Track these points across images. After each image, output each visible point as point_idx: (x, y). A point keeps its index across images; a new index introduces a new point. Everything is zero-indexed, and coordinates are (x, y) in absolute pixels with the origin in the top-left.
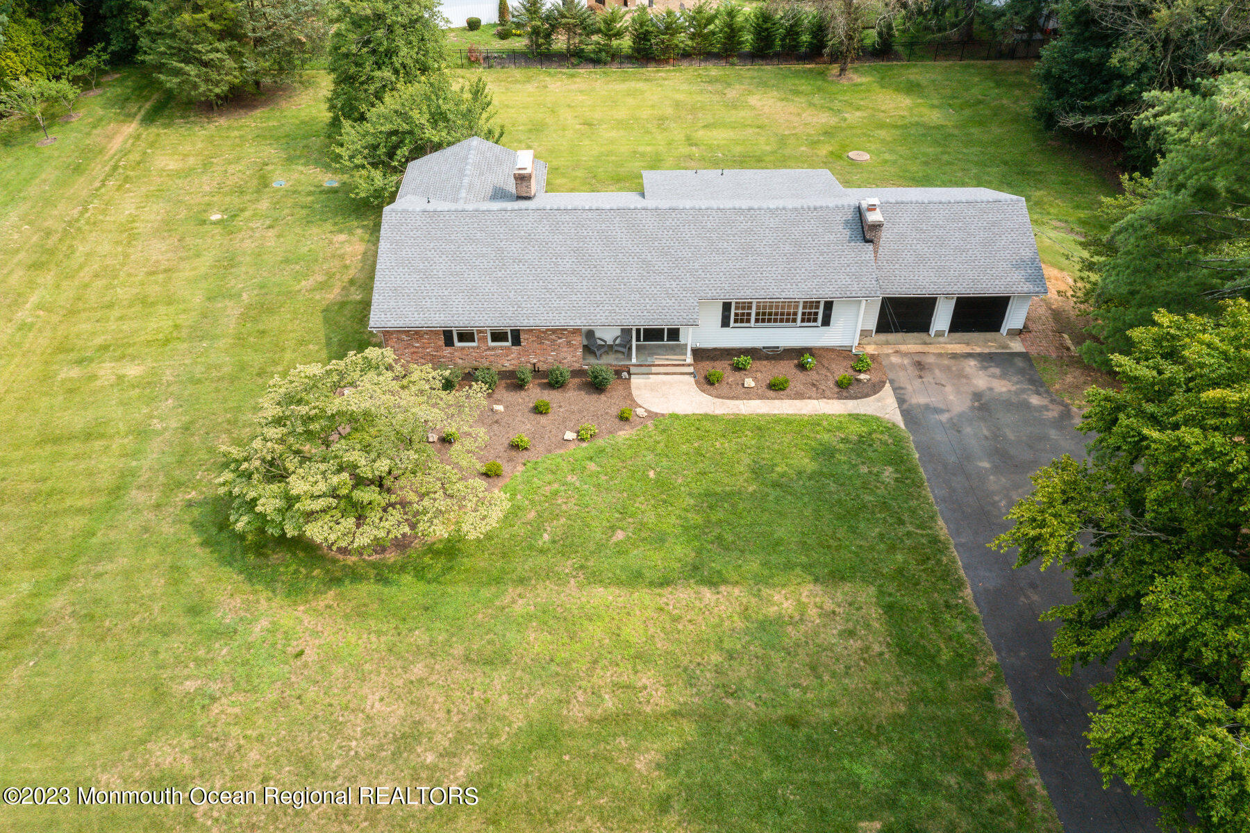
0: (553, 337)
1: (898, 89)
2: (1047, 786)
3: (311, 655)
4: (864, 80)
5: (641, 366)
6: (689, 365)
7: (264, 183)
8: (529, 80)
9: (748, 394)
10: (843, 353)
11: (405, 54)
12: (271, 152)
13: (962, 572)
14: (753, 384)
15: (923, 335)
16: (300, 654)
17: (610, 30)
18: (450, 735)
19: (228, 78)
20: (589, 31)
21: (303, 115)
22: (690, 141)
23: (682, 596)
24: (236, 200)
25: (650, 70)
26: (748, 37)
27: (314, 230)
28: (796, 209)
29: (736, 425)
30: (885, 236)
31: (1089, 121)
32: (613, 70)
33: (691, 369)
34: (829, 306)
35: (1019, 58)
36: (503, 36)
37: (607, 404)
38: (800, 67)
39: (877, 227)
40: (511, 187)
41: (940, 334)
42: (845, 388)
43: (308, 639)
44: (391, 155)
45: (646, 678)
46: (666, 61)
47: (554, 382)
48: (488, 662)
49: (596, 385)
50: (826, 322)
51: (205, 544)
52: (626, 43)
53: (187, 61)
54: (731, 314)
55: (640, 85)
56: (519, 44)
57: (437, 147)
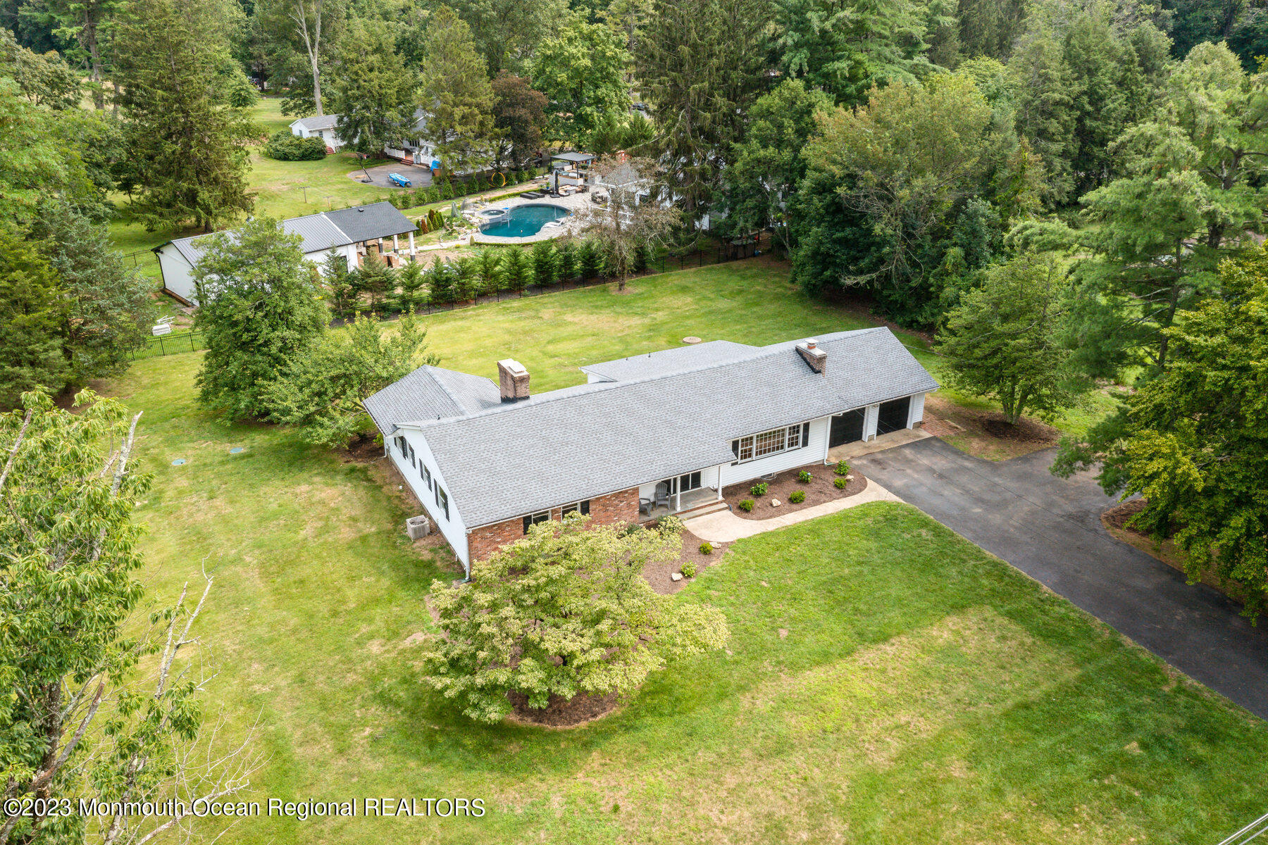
0: (616, 502)
1: (673, 293)
2: (1201, 680)
3: (627, 807)
4: (641, 290)
5: (685, 512)
6: (721, 502)
9: (779, 512)
10: (824, 467)
13: (1030, 578)
14: (779, 503)
15: (859, 442)
16: (616, 809)
18: (803, 813)
19: (62, 375)
21: (143, 402)
23: (870, 656)
25: (458, 311)
26: (530, 273)
28: (754, 360)
30: (827, 366)
31: (862, 280)
32: (423, 316)
33: (725, 505)
34: (807, 426)
35: (741, 259)
38: (582, 289)
39: (822, 359)
40: (487, 397)
41: (871, 438)
43: (612, 794)
45: (903, 717)
46: (466, 303)
48: (780, 752)
50: (805, 444)
51: (428, 762)
52: (425, 292)
53: (19, 363)
54: (742, 449)
55: (461, 323)
57: (391, 379)
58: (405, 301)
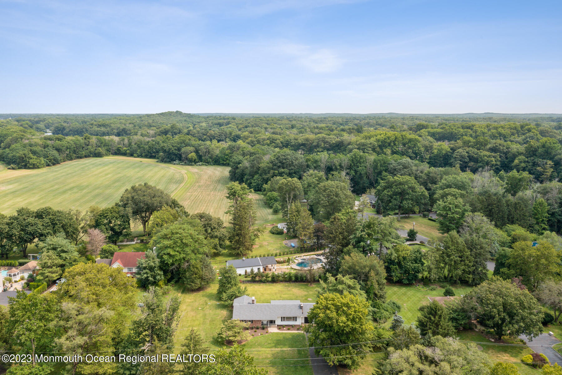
0: (257, 322)
4: (315, 286)
5: (270, 326)
6: (276, 326)
7: (207, 304)
8: (251, 286)
9: (285, 330)
10: (299, 326)
11: (233, 282)
12: (206, 299)
17: (267, 276)
19: (198, 286)
20: (263, 276)
21: (210, 292)
22: (280, 297)
23: (273, 349)
24: (203, 306)
25: (274, 284)
27: (217, 310)
28: (292, 305)
29: (282, 333)
30: (303, 308)
32: (268, 284)
34: (296, 317)
36: (246, 277)
37: (265, 331)
38: (303, 283)
39: (302, 307)
40: (251, 302)
42: (298, 329)
44: (231, 298)
45: (268, 355)
47: (257, 328)
49: (263, 329)
50: (296, 321)
52: (270, 279)
53: (192, 283)
54: (283, 319)
55: (272, 287)
56: (249, 279)
57: (240, 296)
58: (265, 280)
